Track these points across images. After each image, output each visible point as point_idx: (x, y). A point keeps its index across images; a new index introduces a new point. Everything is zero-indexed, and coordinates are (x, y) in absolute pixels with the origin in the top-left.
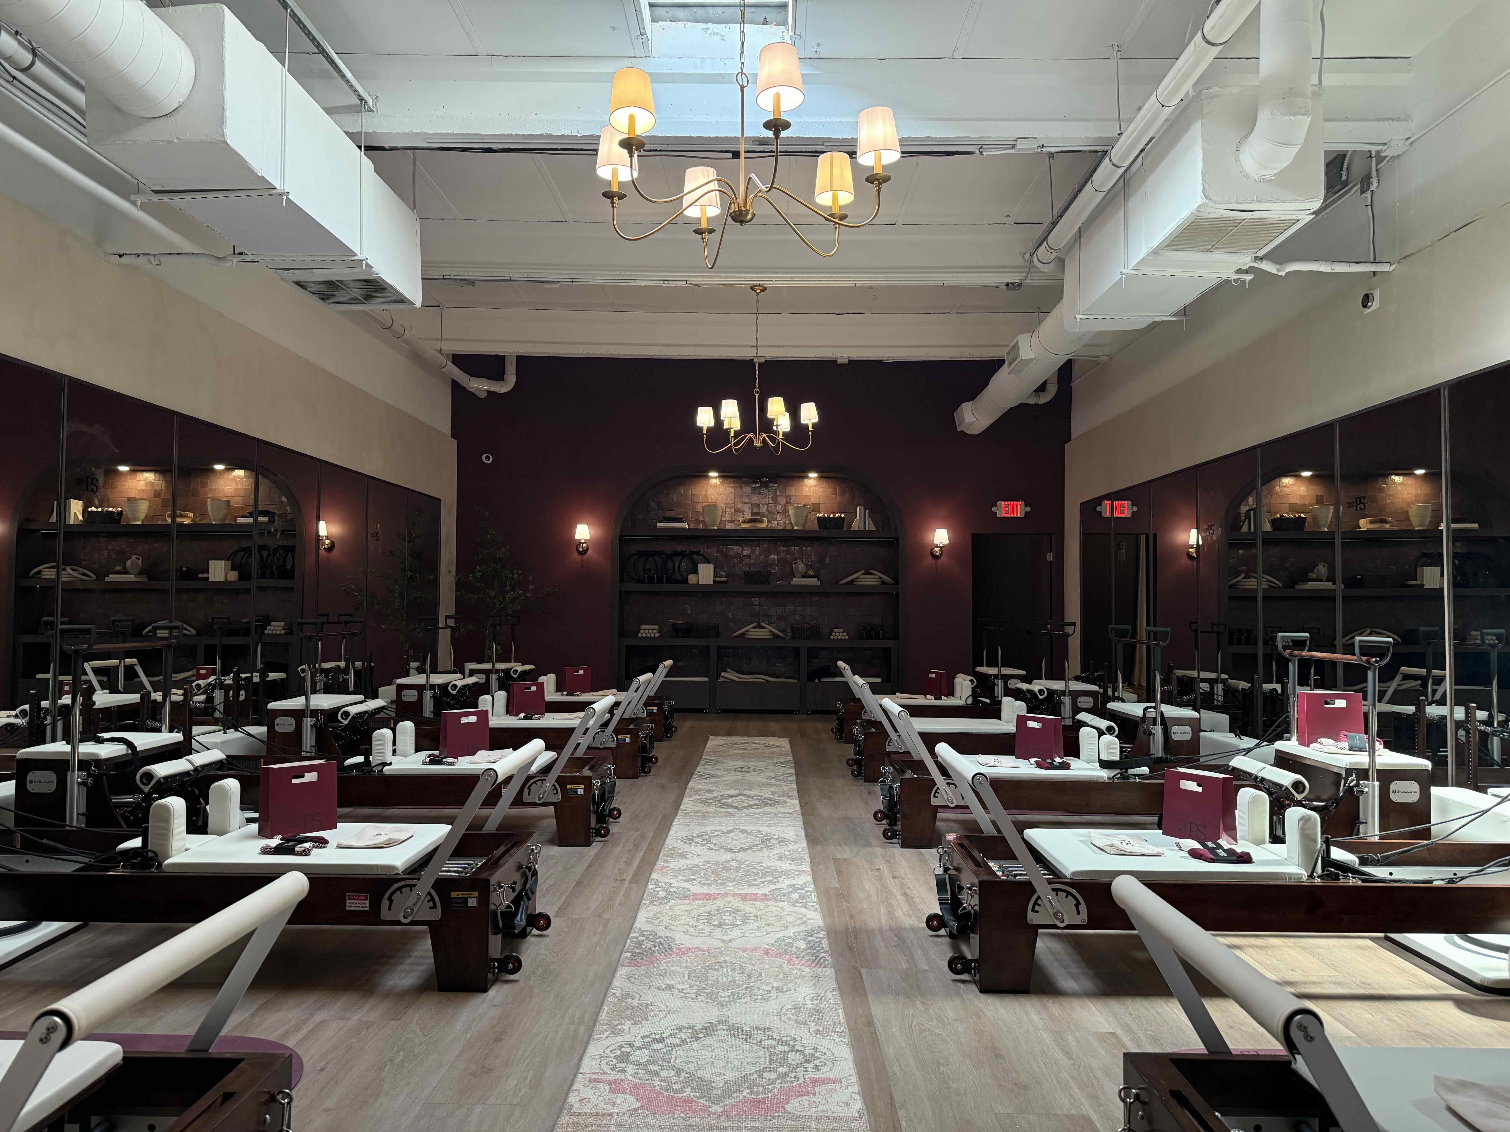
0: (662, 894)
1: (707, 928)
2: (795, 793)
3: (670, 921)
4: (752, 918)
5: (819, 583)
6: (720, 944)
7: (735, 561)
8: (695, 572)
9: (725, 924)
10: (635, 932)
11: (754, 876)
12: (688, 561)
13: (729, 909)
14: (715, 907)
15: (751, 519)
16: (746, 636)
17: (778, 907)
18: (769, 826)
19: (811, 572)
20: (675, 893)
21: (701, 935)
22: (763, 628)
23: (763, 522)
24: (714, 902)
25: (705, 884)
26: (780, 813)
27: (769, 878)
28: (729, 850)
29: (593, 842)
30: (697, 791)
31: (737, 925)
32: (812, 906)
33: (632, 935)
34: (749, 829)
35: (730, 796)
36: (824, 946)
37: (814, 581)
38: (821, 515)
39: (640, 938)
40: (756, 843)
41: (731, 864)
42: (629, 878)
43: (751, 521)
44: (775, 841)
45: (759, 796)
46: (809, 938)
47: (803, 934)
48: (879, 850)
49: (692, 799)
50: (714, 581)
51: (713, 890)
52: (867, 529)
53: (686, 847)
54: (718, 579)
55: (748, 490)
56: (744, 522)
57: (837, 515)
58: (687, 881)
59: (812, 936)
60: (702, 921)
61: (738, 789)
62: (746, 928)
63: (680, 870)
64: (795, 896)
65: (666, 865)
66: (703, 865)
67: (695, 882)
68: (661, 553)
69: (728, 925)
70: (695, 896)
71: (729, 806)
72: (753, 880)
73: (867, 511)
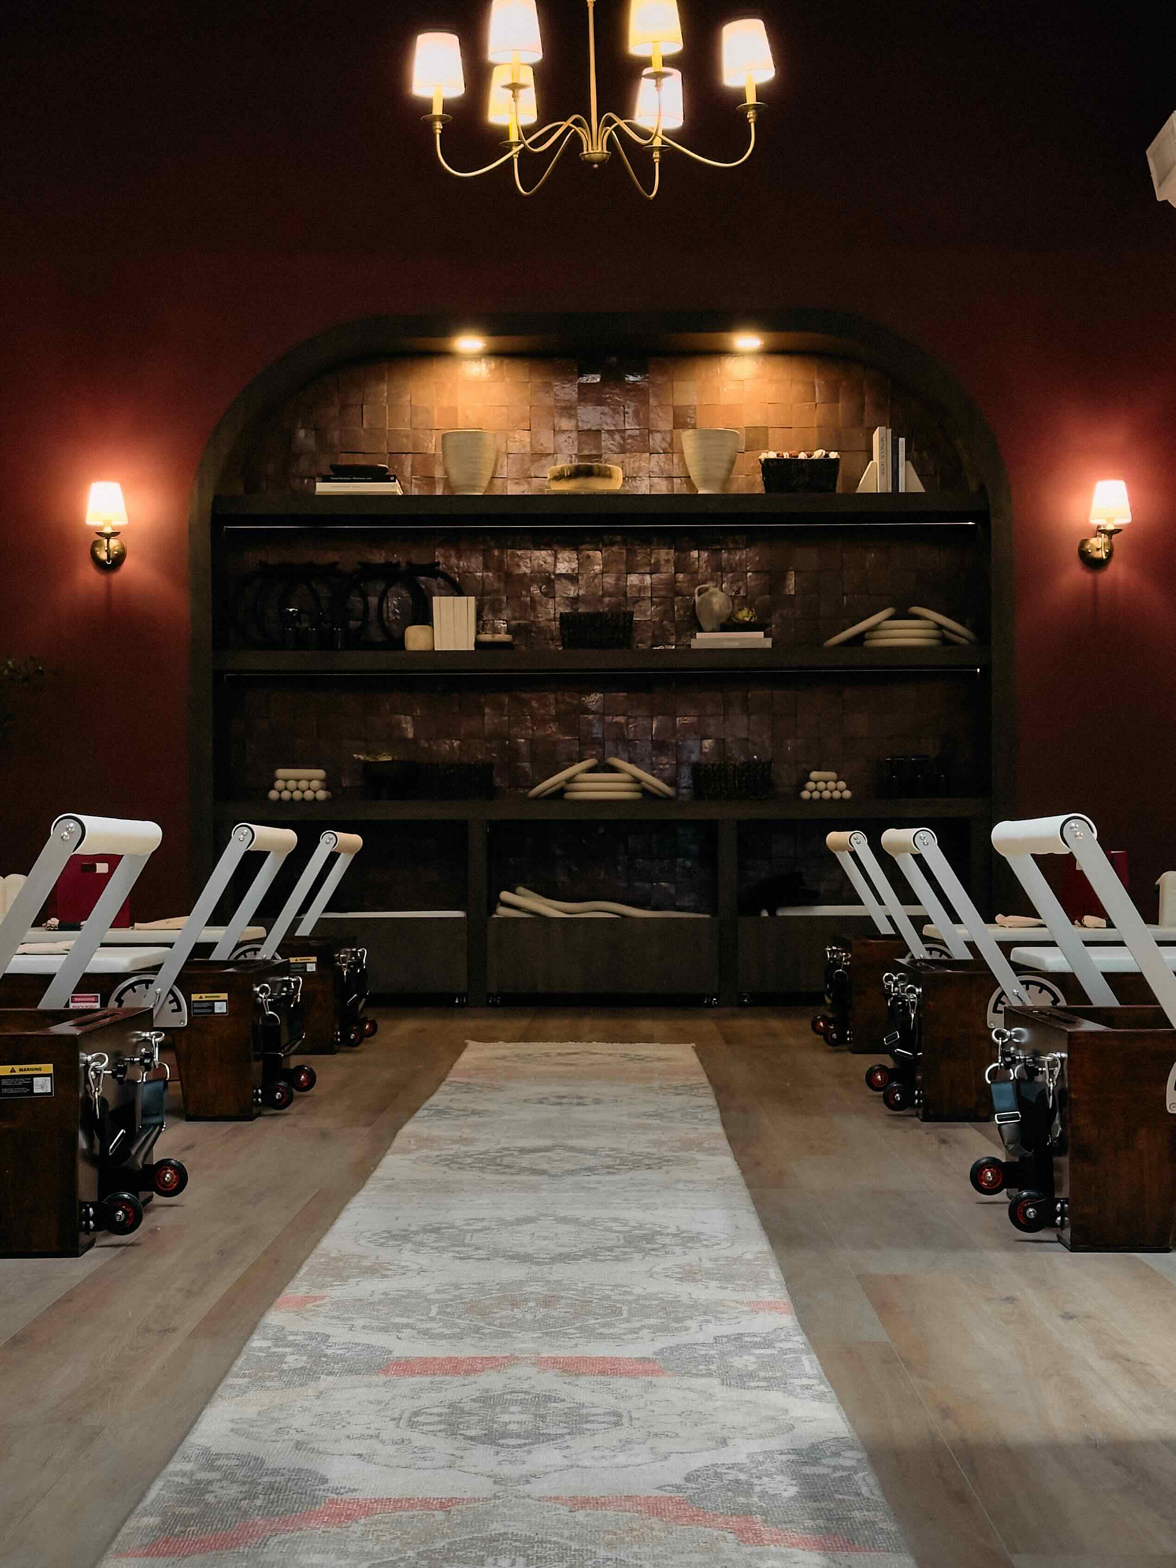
0: (293, 1361)
1: (443, 1446)
2: (724, 1143)
3: (314, 1429)
4: (599, 1418)
5: (768, 643)
6: (486, 1488)
7: (535, 590)
8: (425, 617)
9: (503, 1435)
10: (187, 1459)
11: (605, 1315)
12: (404, 593)
13: (522, 1396)
14: (472, 1391)
15: (577, 468)
16: (568, 795)
17: (690, 1389)
18: (647, 1207)
19: (745, 615)
20: (337, 1359)
21: (422, 1464)
22: (614, 769)
23: (610, 477)
24: (471, 1379)
25: (443, 1336)
26: (678, 1181)
27: (652, 1321)
28: (525, 1258)
29: (90, 1245)
30: (427, 1142)
31: (550, 1438)
32: (808, 1387)
33: (172, 1467)
34: (586, 1215)
35: (523, 1151)
36: (864, 1490)
37: (756, 639)
38: (772, 455)
39: (203, 1476)
40: (609, 1244)
41: (529, 1289)
42: (189, 1325)
43: (579, 473)
44: (667, 1240)
45: (612, 1149)
46: (808, 1470)
47: (784, 1458)
48: (1002, 1258)
49: (413, 1156)
50: (478, 644)
51: (466, 1350)
52: (902, 489)
53: (385, 1254)
54: (486, 637)
55: (568, 392)
56: (559, 477)
57: (818, 454)
58: (385, 1330)
59: (816, 1462)
60: (426, 1428)
61: (551, 1137)
62: (580, 1445)
63: (361, 1304)
64: (746, 1361)
65: (316, 1292)
66: (438, 1291)
67: (407, 1332)
68: (331, 569)
69: (518, 1436)
70: (406, 1367)
71: (522, 1170)
72: (603, 1326)
73: (902, 441)
